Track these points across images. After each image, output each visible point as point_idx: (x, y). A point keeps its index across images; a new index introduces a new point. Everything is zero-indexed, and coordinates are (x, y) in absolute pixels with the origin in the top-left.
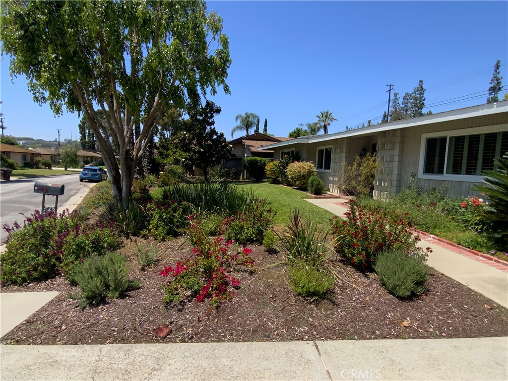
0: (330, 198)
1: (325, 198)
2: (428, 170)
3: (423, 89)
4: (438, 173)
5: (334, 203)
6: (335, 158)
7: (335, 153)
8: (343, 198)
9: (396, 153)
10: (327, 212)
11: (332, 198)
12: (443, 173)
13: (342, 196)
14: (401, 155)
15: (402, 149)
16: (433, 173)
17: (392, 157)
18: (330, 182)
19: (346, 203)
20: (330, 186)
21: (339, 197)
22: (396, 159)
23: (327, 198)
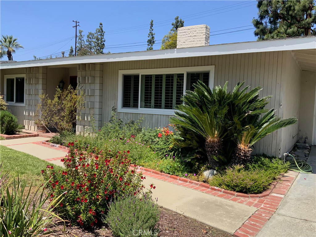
0: (26, 136)
1: (20, 137)
2: (126, 104)
3: (103, 31)
4: (133, 107)
5: (34, 143)
6: (29, 90)
7: (30, 84)
8: (42, 136)
9: (97, 86)
10: (28, 156)
11: (30, 136)
12: (138, 107)
13: (41, 133)
14: (101, 90)
15: (102, 84)
16: (130, 107)
17: (93, 90)
18: (24, 117)
19: (47, 141)
20: (26, 122)
21: (38, 135)
22: (97, 93)
23: (23, 137)
